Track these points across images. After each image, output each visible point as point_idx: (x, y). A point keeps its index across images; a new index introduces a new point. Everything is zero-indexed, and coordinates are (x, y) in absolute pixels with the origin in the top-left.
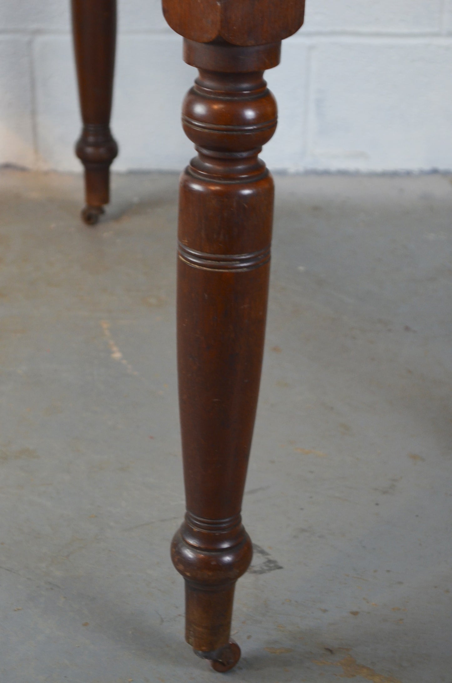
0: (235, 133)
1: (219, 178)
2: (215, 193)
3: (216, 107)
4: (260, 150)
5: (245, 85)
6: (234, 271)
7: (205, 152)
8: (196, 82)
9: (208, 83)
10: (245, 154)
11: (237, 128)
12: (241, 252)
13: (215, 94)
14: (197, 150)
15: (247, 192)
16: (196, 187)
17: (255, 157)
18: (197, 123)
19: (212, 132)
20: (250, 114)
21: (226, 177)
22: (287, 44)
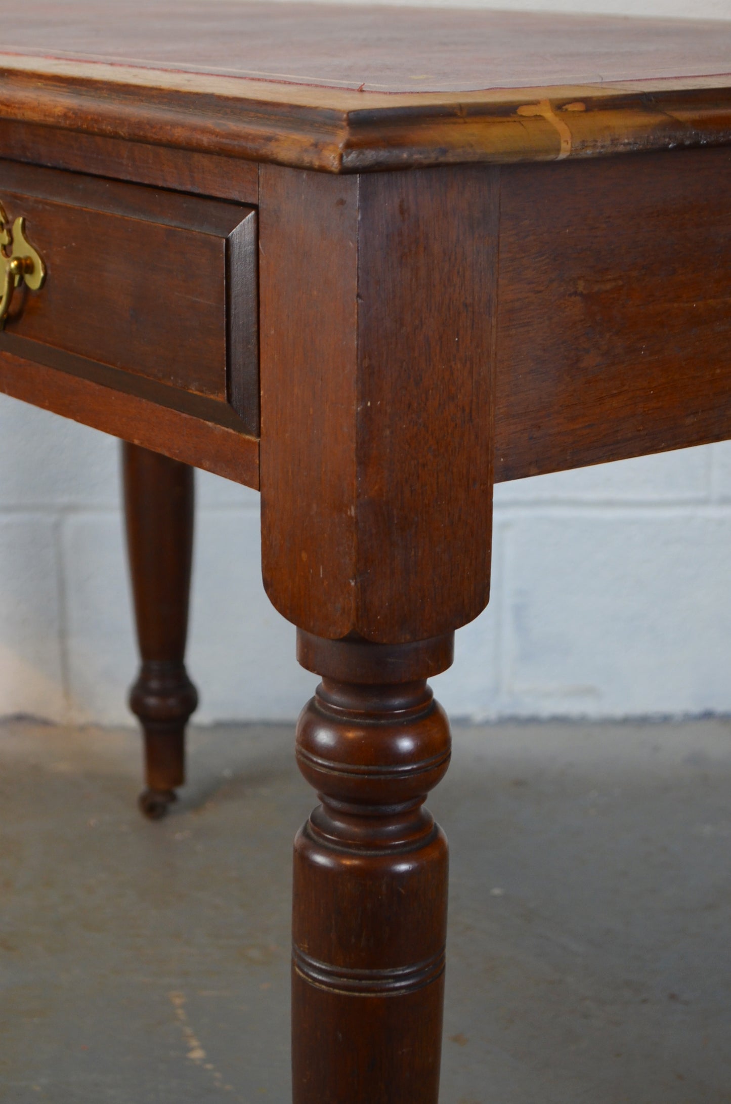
0: (382, 777)
1: (358, 847)
2: (351, 870)
3: (351, 735)
4: (423, 799)
5: (397, 702)
6: (385, 994)
7: (334, 803)
8: (318, 692)
9: (336, 697)
10: (399, 808)
11: (384, 769)
12: (396, 965)
13: (349, 714)
14: (321, 799)
15: (403, 867)
16: (320, 859)
17: (415, 809)
18: (320, 761)
19: (345, 775)
20: (406, 744)
21: (369, 844)
22: (462, 636)
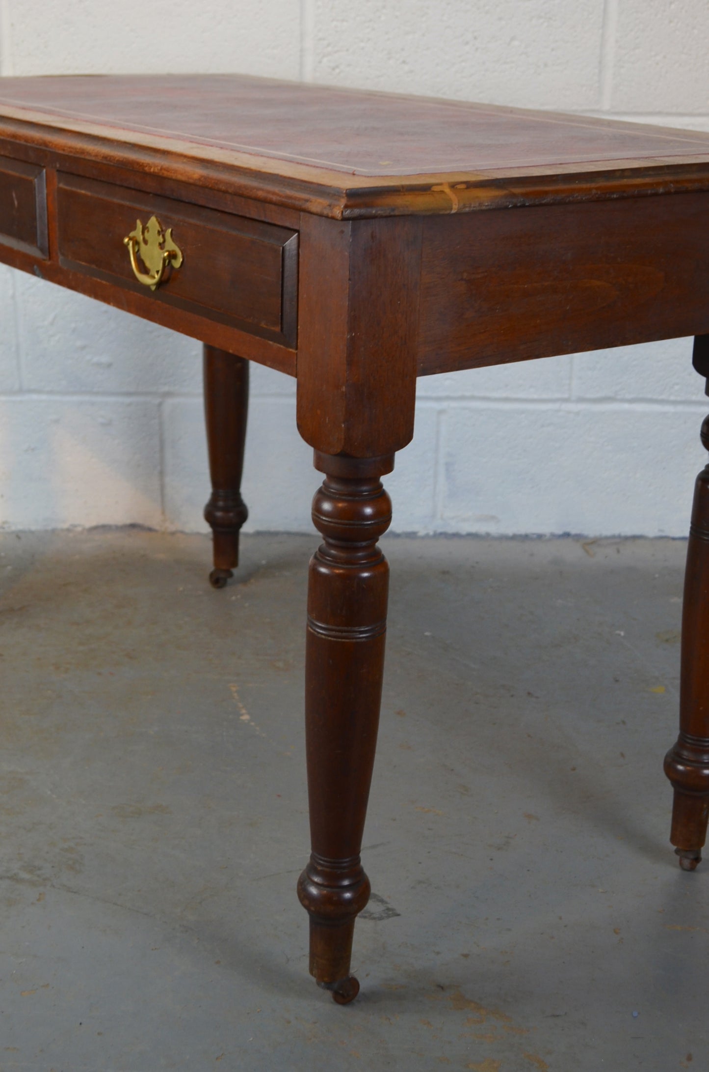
0: (356, 527)
1: (342, 563)
2: (339, 575)
3: (340, 505)
4: (377, 540)
5: (365, 488)
6: (354, 640)
7: (331, 541)
8: (324, 483)
9: (333, 485)
10: (364, 544)
11: (357, 522)
12: (360, 625)
13: (340, 494)
14: (324, 539)
15: (366, 575)
16: (323, 570)
17: (374, 544)
18: (324, 518)
19: (337, 525)
20: (368, 511)
21: (348, 562)
22: (401, 457)
